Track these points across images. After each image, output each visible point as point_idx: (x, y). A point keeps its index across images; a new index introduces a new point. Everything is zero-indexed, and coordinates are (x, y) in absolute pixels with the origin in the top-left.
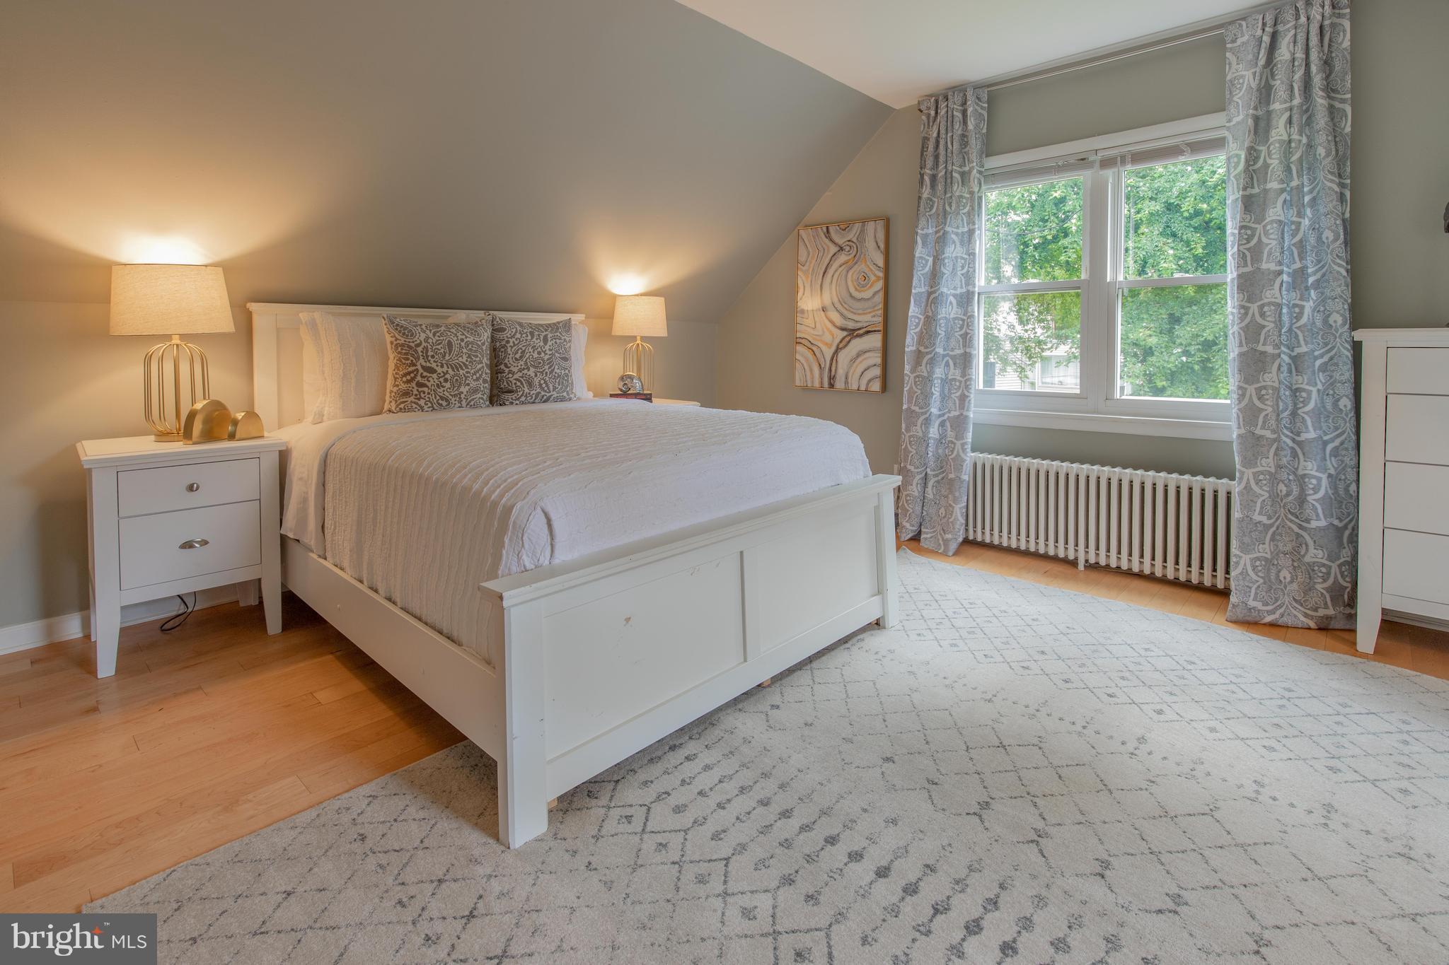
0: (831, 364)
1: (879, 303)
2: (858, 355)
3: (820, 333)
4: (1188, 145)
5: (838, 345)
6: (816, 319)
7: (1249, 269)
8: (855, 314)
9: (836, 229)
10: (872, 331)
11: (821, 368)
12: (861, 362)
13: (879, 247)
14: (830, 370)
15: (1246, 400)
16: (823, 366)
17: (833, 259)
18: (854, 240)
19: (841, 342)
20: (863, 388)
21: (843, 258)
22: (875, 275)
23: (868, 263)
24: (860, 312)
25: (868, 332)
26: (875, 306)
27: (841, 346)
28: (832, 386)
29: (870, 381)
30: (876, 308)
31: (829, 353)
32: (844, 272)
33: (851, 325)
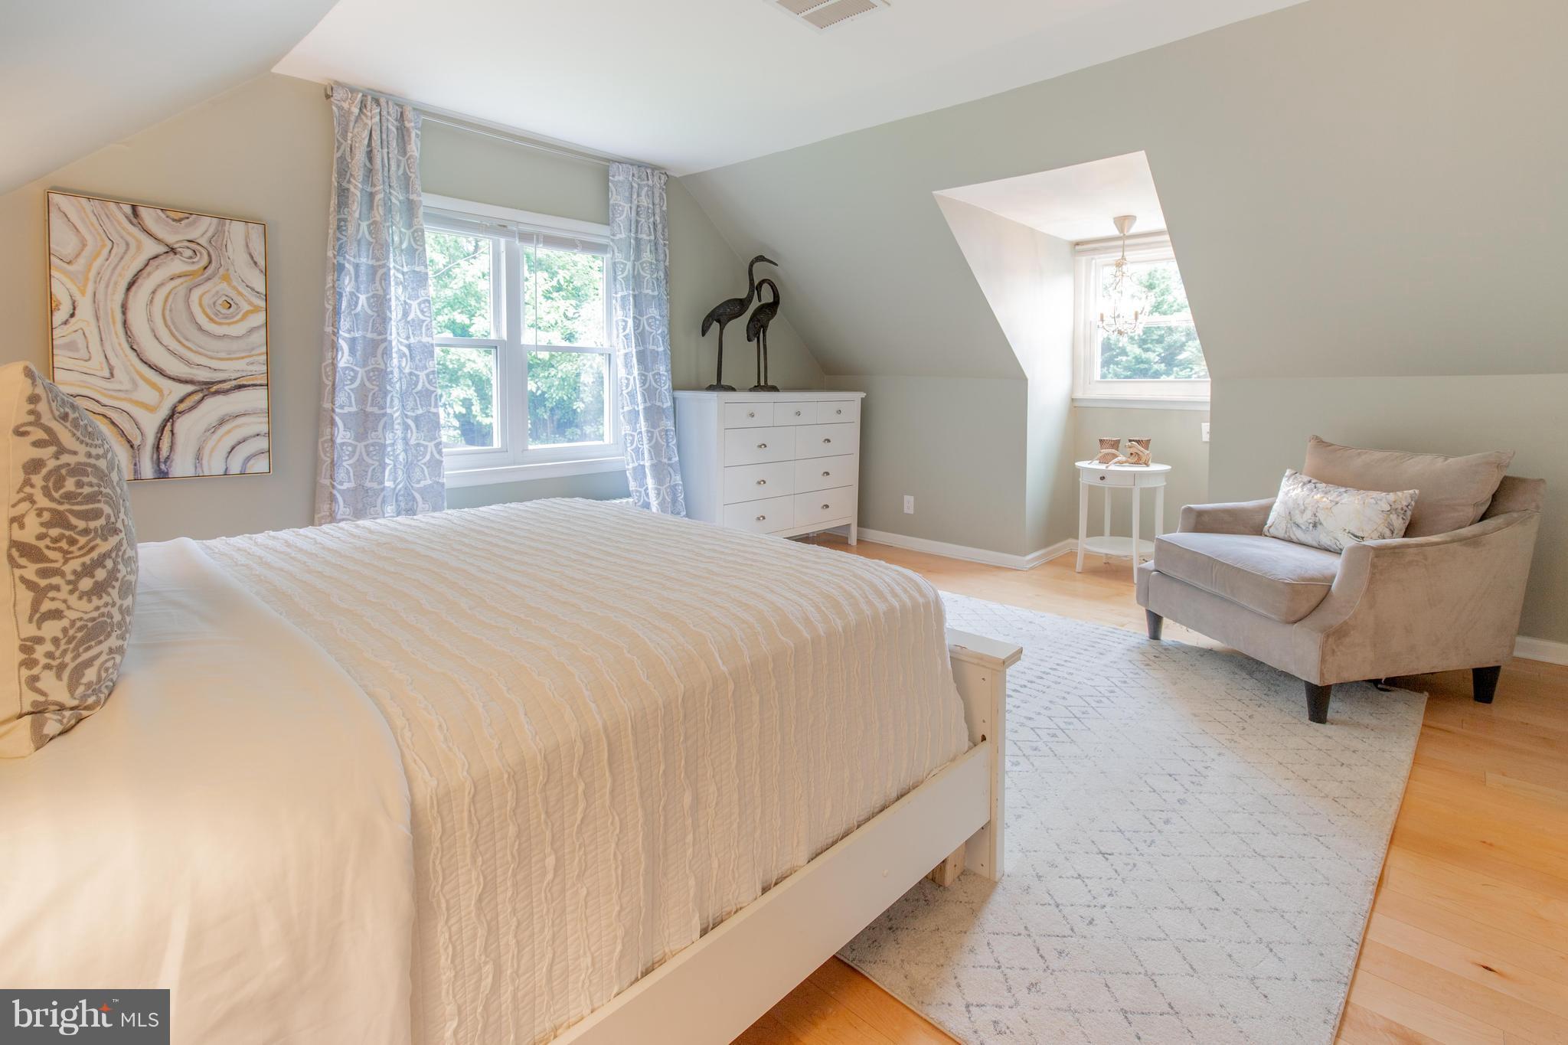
0: (159, 440)
1: (260, 346)
2: (222, 422)
3: (127, 386)
4: (581, 242)
5: (175, 407)
6: (113, 361)
7: (641, 348)
8: (212, 358)
9: (159, 217)
10: (249, 386)
11: (132, 446)
12: (229, 431)
13: (255, 263)
14: (157, 448)
15: (654, 441)
16: (136, 443)
17: (153, 263)
18: (203, 241)
19: (181, 401)
20: (235, 468)
21: (176, 265)
22: (250, 303)
23: (235, 283)
24: (223, 355)
25: (240, 387)
26: (253, 349)
27: (181, 407)
28: (162, 474)
29: (248, 459)
30: (253, 353)
31: (150, 423)
32: (182, 291)
33: (203, 375)
